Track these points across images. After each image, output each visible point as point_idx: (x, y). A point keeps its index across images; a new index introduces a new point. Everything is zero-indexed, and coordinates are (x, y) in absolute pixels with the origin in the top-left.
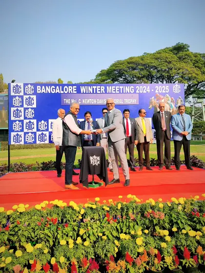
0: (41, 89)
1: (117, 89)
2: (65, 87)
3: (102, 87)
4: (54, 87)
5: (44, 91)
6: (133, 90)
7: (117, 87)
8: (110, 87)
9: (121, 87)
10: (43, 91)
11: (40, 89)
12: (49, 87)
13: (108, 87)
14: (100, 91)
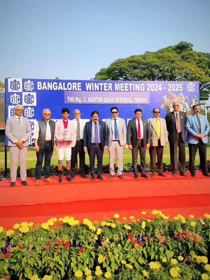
0: (42, 86)
1: (126, 87)
2: (69, 83)
3: (109, 84)
4: (56, 84)
5: (46, 88)
6: (144, 88)
7: (126, 84)
8: (119, 84)
9: (131, 85)
10: (44, 88)
11: (40, 86)
12: (51, 83)
13: (116, 84)
14: (107, 88)
